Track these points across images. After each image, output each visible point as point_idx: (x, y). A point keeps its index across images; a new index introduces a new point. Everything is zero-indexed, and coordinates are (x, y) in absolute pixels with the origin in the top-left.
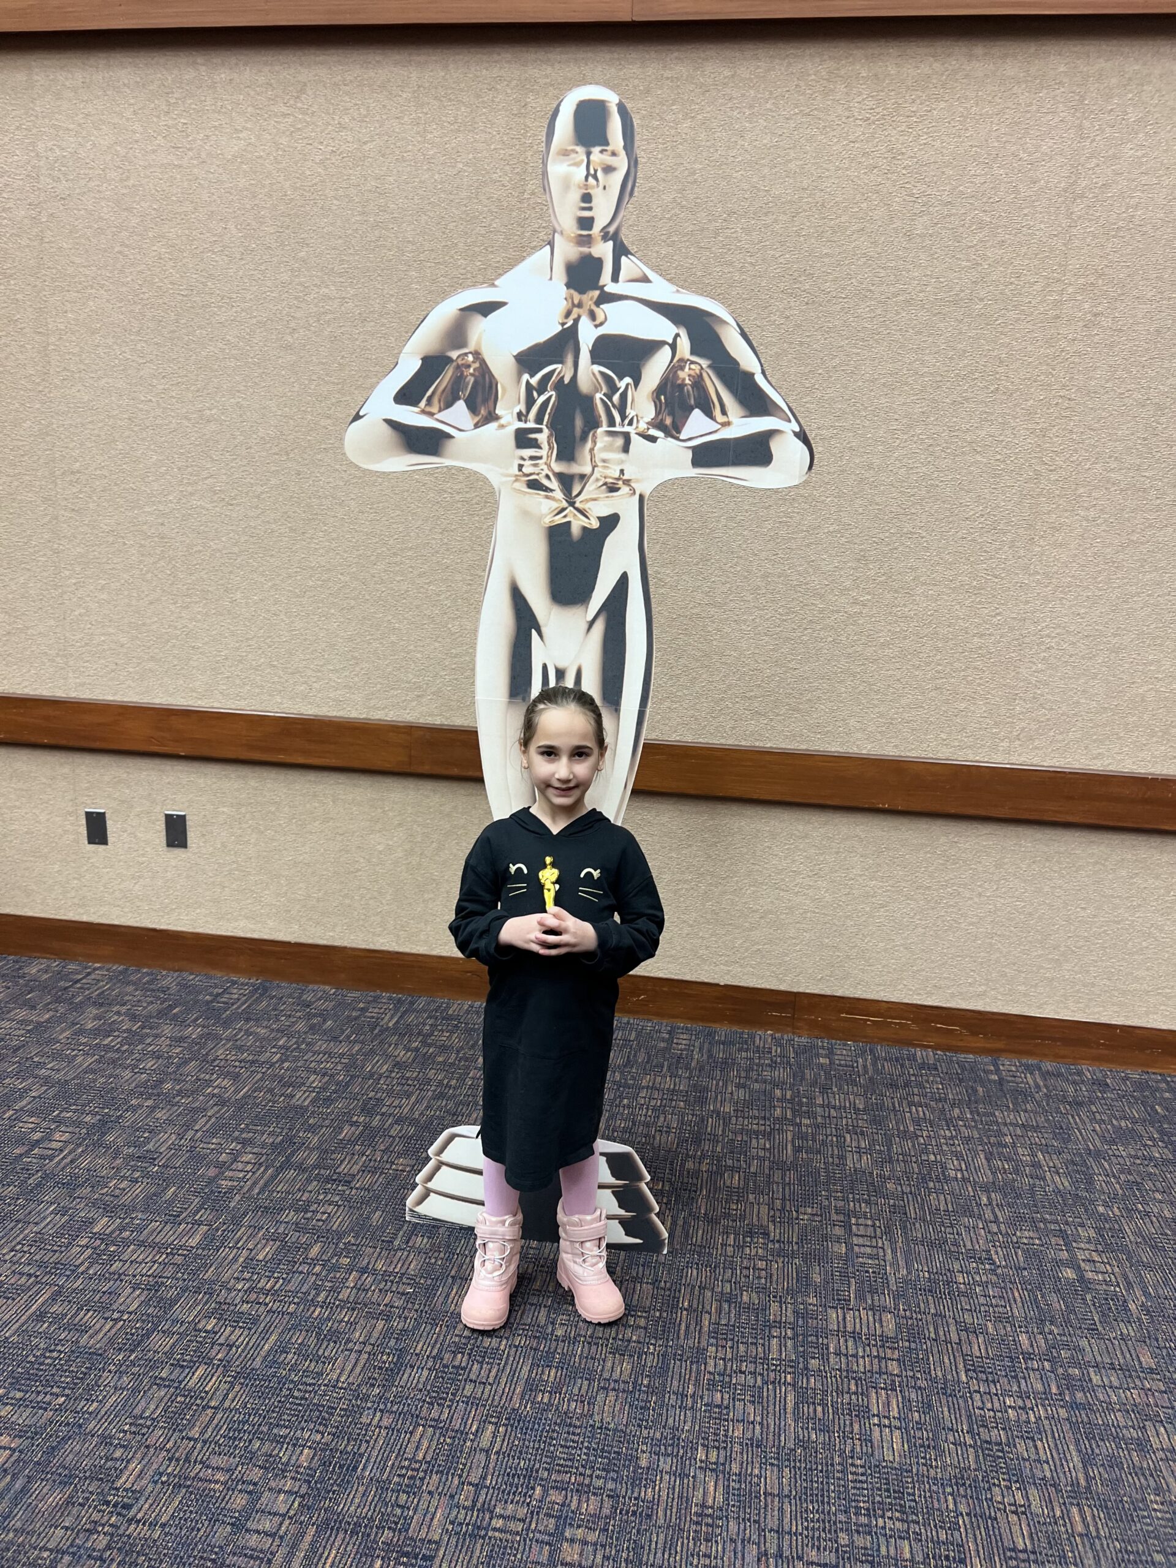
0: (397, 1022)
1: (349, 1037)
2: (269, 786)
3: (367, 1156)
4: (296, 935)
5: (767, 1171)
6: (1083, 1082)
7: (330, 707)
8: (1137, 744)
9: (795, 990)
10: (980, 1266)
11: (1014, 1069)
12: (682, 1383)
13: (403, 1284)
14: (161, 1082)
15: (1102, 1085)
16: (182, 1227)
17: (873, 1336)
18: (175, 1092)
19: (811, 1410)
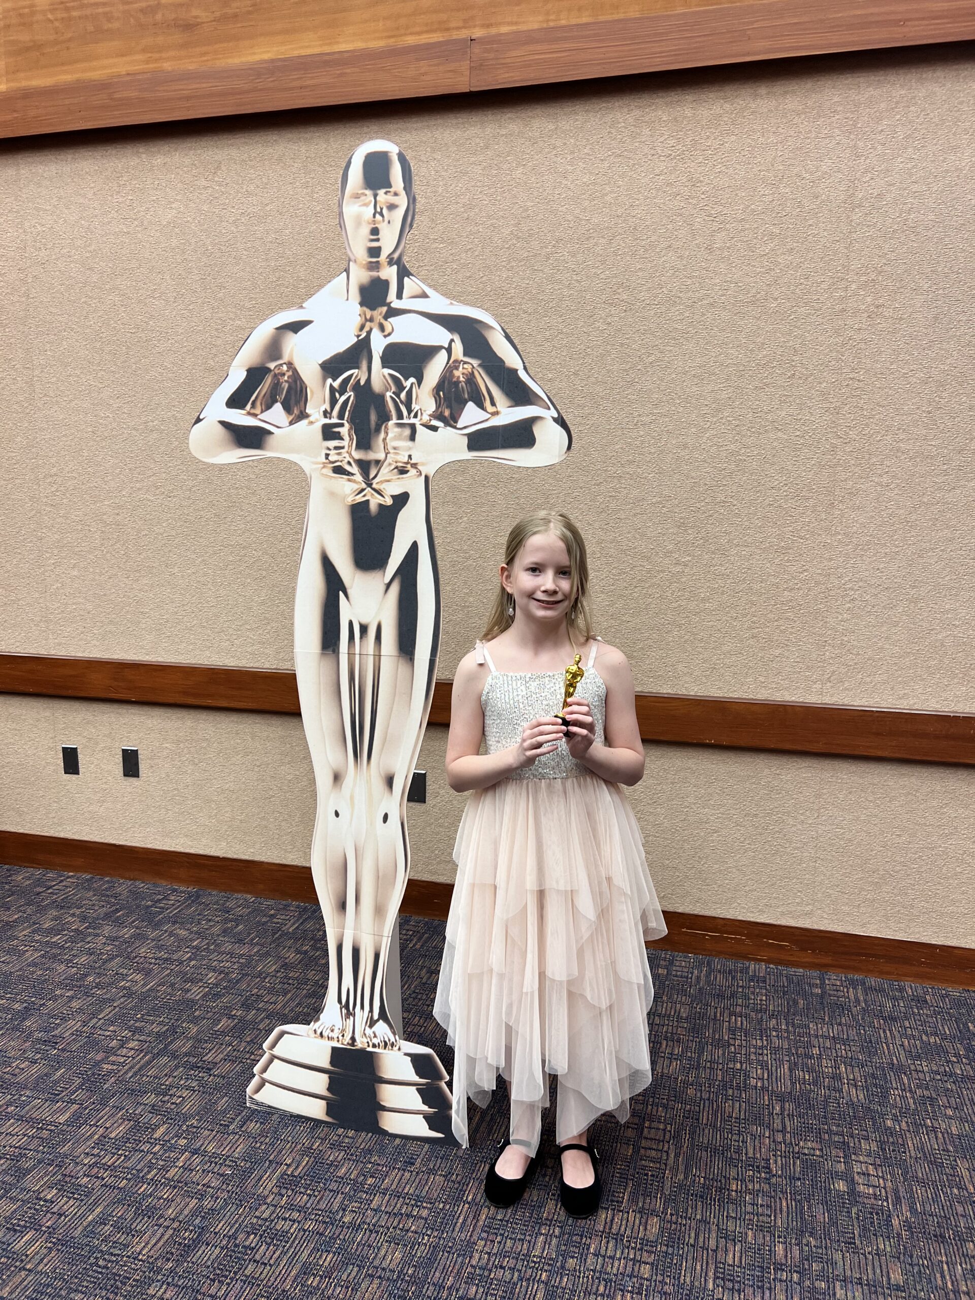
0: (297, 928)
1: (253, 939)
2: (202, 725)
3: (233, 1046)
4: (224, 851)
6: (903, 997)
7: (248, 659)
8: (940, 685)
11: (839, 983)
12: (443, 1275)
13: (225, 1165)
14: (86, 976)
15: (921, 1001)
16: (58, 1105)
17: (634, 1238)
18: (94, 984)
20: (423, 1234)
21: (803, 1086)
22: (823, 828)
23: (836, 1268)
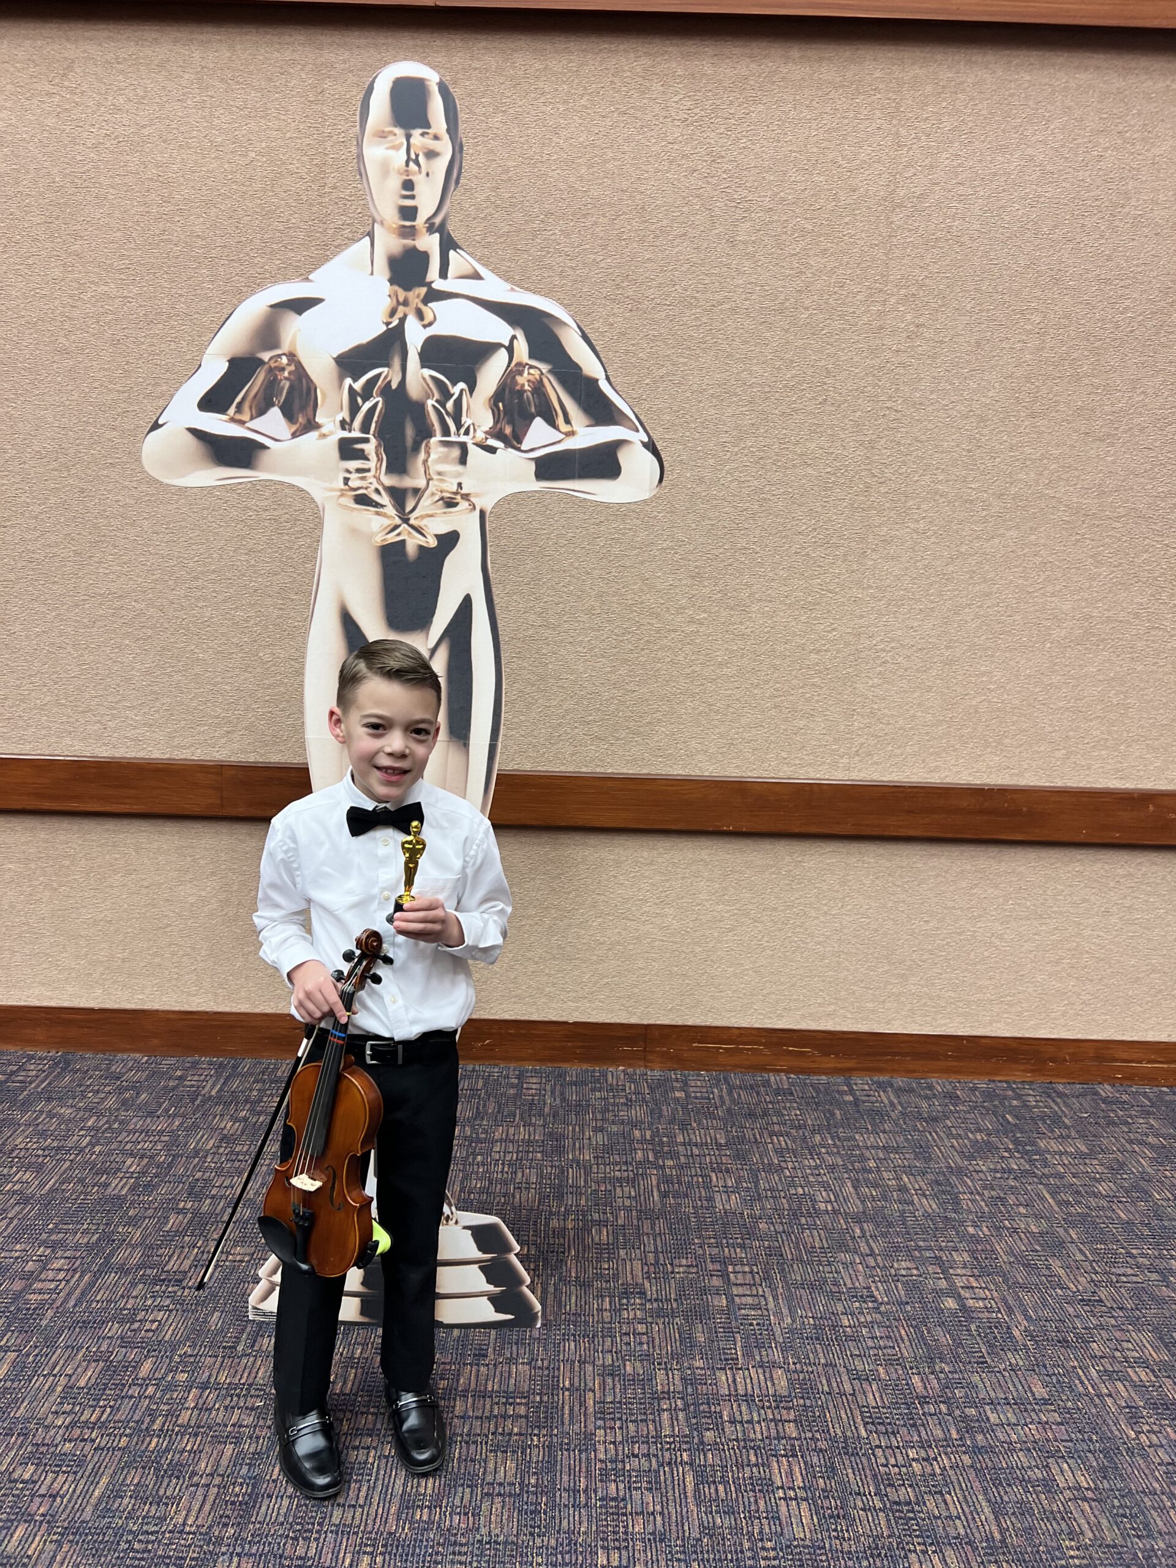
0: (221, 1089)
1: (167, 1111)
3: (199, 1248)
4: (99, 1000)
5: (635, 1222)
6: (935, 1096)
8: (973, 755)
9: (645, 1022)
10: (863, 1305)
11: (866, 1087)
13: (251, 1397)
15: (953, 1098)
19: (712, 1491)
21: (874, 1204)
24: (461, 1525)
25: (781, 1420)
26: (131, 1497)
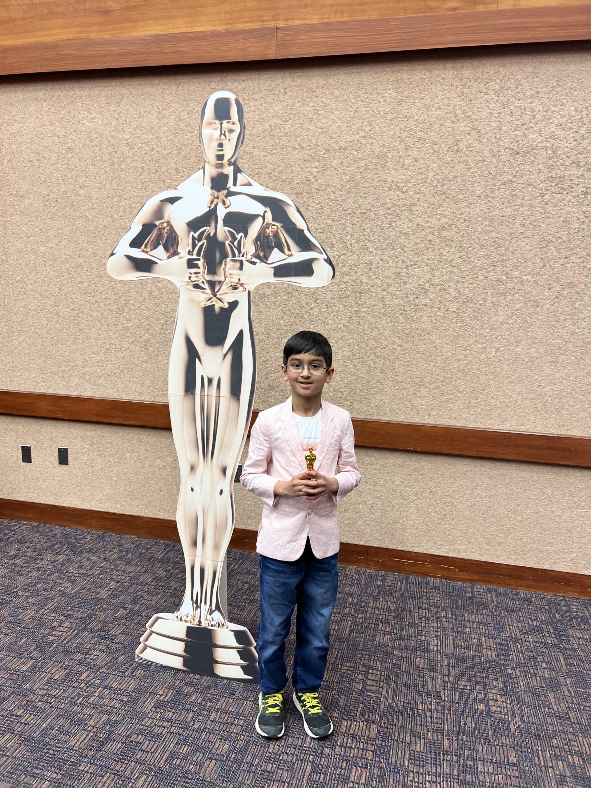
0: (164, 556)
1: (137, 563)
2: (107, 434)
3: (127, 626)
4: (120, 510)
6: (518, 599)
7: (136, 395)
8: (544, 418)
9: (368, 545)
11: (482, 590)
12: (252, 758)
13: (123, 695)
14: (37, 584)
15: (529, 601)
16: (23, 659)
17: (363, 737)
18: (42, 589)
19: (318, 777)
20: (241, 735)
21: (460, 650)
22: (475, 500)
23: (478, 754)
24: (193, 770)
25: (366, 750)
26: (57, 730)
